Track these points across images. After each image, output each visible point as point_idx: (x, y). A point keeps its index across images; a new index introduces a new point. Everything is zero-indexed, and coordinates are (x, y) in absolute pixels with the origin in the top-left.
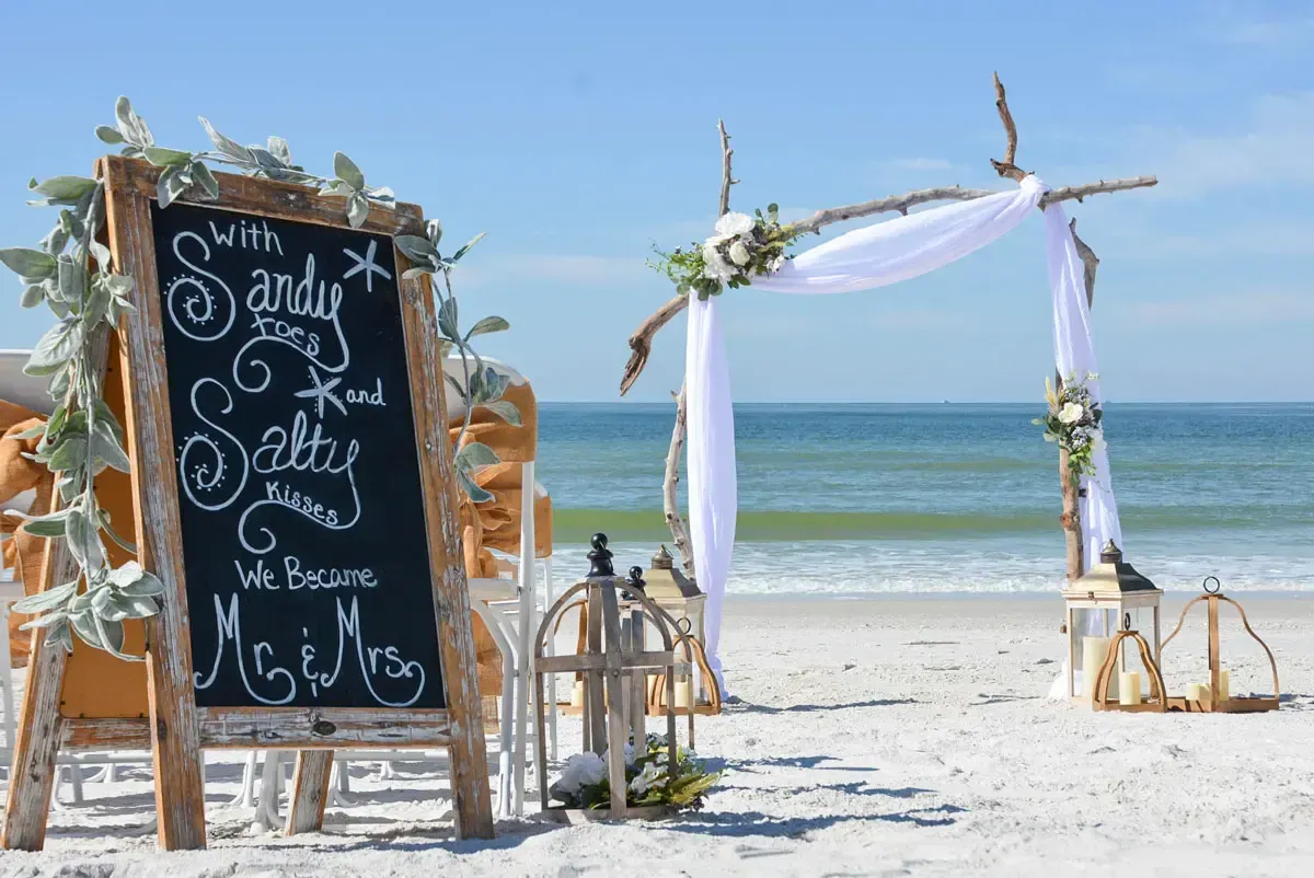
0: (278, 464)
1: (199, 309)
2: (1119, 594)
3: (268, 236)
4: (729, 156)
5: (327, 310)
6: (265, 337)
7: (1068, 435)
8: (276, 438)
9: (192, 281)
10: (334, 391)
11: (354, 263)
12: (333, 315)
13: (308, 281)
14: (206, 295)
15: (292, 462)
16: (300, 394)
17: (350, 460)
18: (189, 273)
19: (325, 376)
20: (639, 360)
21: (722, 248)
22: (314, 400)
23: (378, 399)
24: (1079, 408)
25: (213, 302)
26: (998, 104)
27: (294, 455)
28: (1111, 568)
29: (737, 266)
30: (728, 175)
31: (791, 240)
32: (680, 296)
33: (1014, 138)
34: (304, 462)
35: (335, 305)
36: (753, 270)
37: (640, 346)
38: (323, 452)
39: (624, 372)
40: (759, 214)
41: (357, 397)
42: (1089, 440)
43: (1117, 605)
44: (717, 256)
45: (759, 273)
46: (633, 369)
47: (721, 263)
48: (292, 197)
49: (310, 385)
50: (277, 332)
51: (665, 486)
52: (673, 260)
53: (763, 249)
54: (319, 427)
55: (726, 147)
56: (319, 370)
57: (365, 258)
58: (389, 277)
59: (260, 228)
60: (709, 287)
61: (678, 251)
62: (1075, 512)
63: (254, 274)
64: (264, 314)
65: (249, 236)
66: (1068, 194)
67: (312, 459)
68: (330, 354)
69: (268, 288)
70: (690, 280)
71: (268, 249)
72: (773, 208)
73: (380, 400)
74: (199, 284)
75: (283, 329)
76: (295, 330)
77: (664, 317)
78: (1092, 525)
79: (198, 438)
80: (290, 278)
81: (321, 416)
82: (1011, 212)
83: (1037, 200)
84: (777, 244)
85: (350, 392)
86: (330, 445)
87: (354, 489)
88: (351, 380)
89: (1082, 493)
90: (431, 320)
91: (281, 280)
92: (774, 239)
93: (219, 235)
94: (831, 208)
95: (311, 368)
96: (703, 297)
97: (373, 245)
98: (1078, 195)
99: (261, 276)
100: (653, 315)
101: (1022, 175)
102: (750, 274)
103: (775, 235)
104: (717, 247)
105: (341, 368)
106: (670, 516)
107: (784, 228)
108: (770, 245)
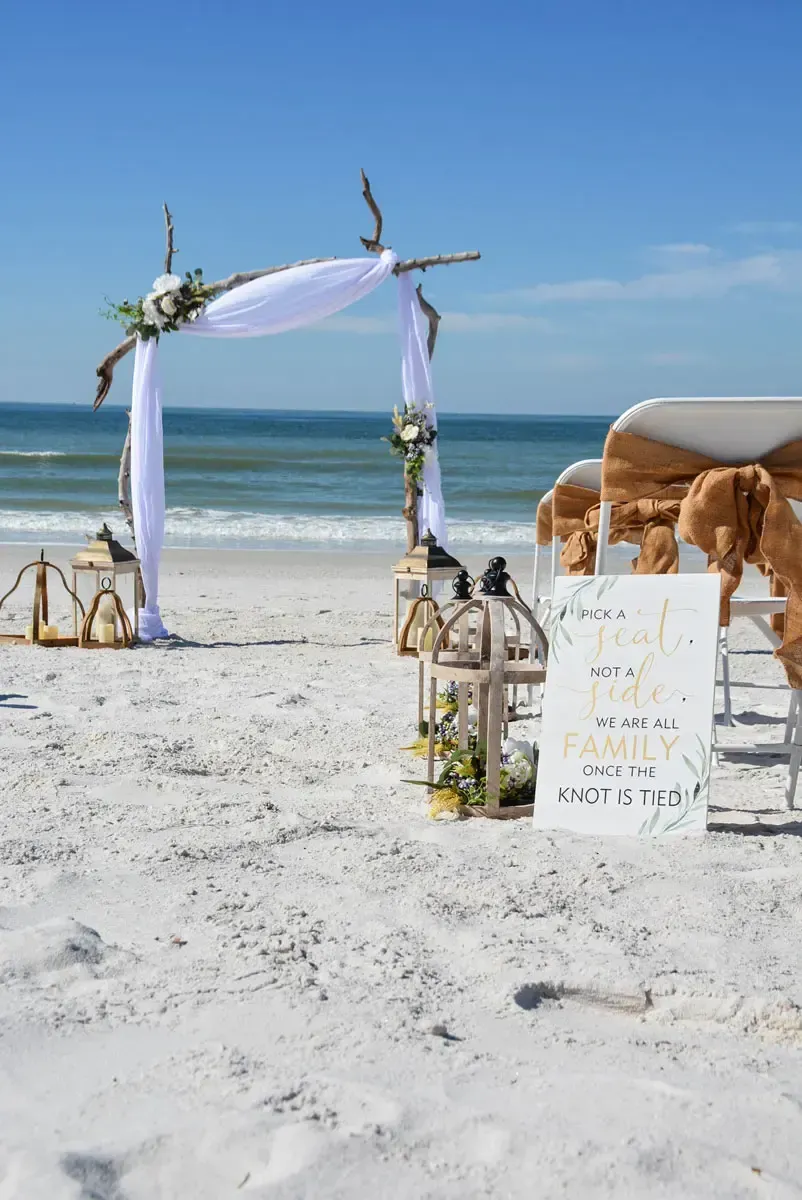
2: (425, 570)
4: (171, 231)
7: (405, 450)
20: (105, 386)
21: (157, 301)
24: (416, 429)
26: (364, 193)
28: (425, 552)
29: (168, 316)
30: (171, 246)
31: (210, 296)
32: (130, 338)
33: (379, 220)
36: (179, 319)
37: (105, 373)
39: (96, 394)
40: (189, 276)
42: (421, 453)
44: (153, 308)
45: (184, 321)
46: (103, 390)
47: (156, 314)
51: (120, 479)
52: (121, 310)
53: (187, 301)
55: (169, 224)
60: (150, 332)
61: (126, 303)
66: (414, 265)
70: (136, 326)
72: (199, 272)
77: (120, 354)
78: (424, 517)
82: (371, 277)
83: (391, 268)
84: (198, 299)
89: (420, 493)
92: (199, 296)
94: (242, 274)
96: (145, 338)
98: (423, 266)
100: (111, 353)
101: (382, 249)
102: (177, 322)
103: (198, 292)
104: (154, 301)
106: (121, 502)
107: (206, 287)
108: (193, 300)
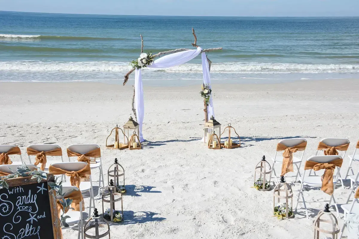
0: (22, 237)
1: (5, 209)
2: (213, 127)
3: (21, 189)
4: (143, 41)
5: (33, 200)
6: (20, 210)
7: (205, 95)
8: (22, 231)
9: (4, 204)
10: (35, 217)
11: (39, 189)
12: (35, 201)
13: (29, 196)
14: (7, 206)
15: (26, 235)
16: (28, 220)
17: (38, 231)
18: (3, 202)
19: (33, 215)
21: (141, 60)
22: (30, 220)
23: (44, 216)
24: (207, 91)
25: (9, 207)
26: (193, 33)
27: (26, 233)
28: (212, 121)
29: (144, 64)
31: (154, 58)
32: (134, 68)
33: (196, 39)
34: (28, 234)
35: (35, 199)
36: (147, 64)
37: (127, 77)
38: (32, 230)
40: (148, 53)
41: (40, 217)
42: (209, 97)
43: (213, 128)
44: (140, 62)
46: (125, 81)
47: (141, 63)
48: (26, 180)
49: (30, 217)
50: (23, 209)
54: (31, 226)
56: (31, 214)
57: (41, 187)
58: (46, 190)
59: (19, 188)
60: (139, 67)
61: (133, 61)
62: (206, 109)
63: (18, 198)
64: (20, 205)
65: (17, 190)
67: (30, 233)
68: (34, 209)
69: (20, 200)
70: (136, 66)
71: (21, 192)
73: (45, 216)
74: (6, 204)
75: (24, 207)
76: (26, 207)
77: (131, 72)
78: (209, 112)
79: (5, 237)
80: (25, 196)
81: (32, 223)
82: (196, 54)
83: (200, 51)
84: (152, 59)
85: (39, 216)
86: (34, 229)
87: (39, 236)
88: (38, 214)
89: (208, 105)
90: (55, 197)
91: (23, 197)
93: (10, 192)
95: (30, 214)
96: (138, 69)
97: (43, 184)
98: (208, 51)
99: (19, 198)
100: (128, 72)
101: (198, 47)
103: (151, 57)
104: (140, 60)
105: (37, 212)
106: (133, 109)
107: (153, 56)
108: (150, 60)
